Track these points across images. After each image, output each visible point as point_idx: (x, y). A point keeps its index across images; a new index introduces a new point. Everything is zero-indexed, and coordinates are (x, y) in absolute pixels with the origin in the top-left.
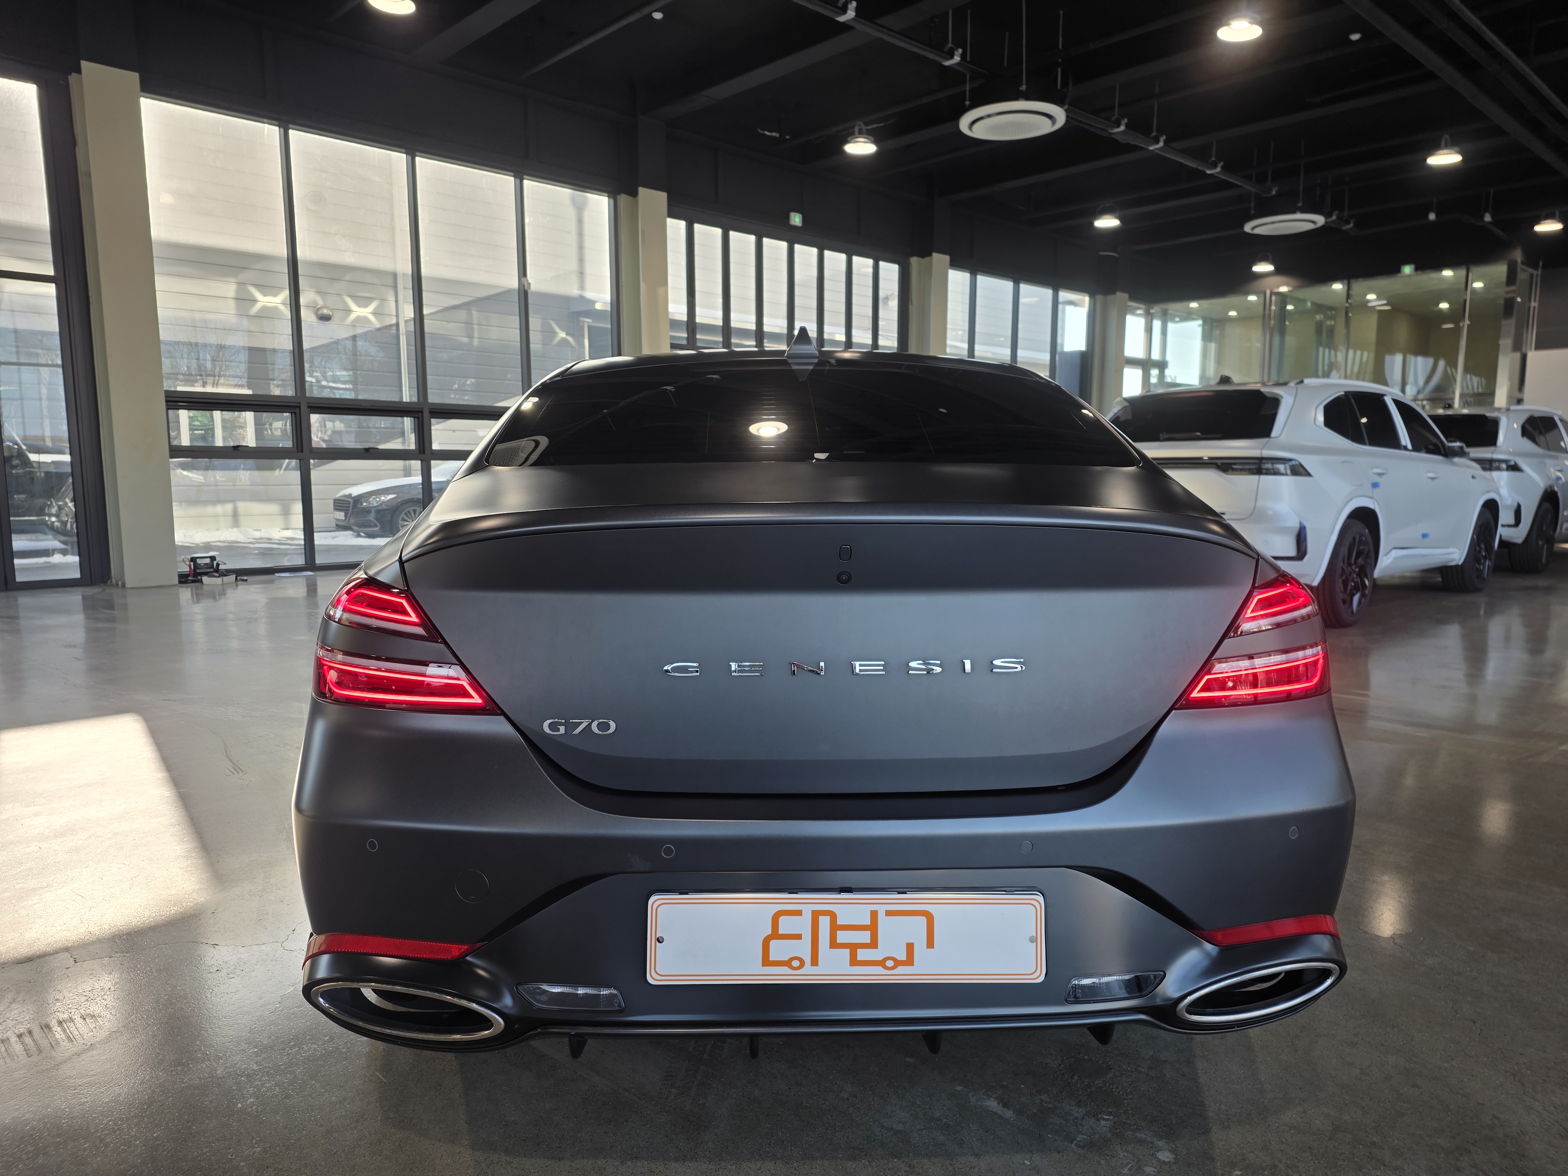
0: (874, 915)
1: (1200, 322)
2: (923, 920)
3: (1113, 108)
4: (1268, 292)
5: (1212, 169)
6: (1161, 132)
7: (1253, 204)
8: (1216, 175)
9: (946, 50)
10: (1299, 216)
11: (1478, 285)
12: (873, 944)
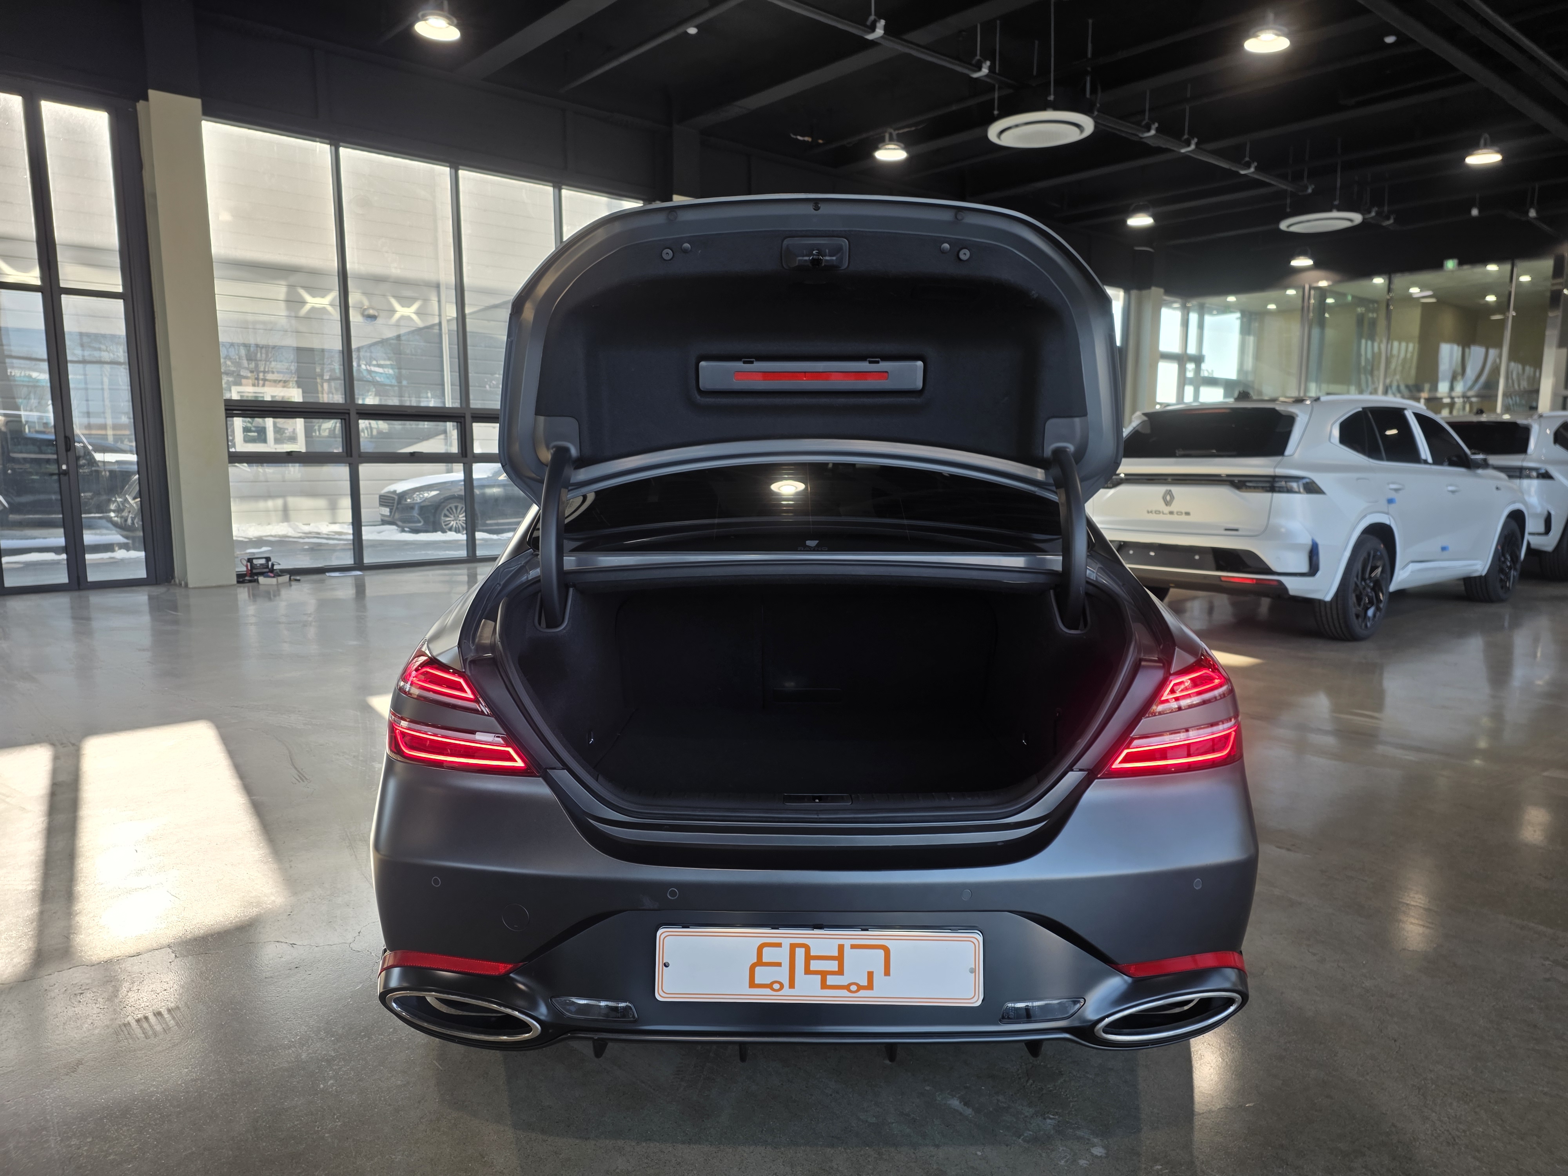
0: (841, 948)
1: (1238, 315)
2: (881, 953)
3: (1143, 112)
4: (1307, 287)
5: (1245, 169)
6: (1192, 135)
7: (1288, 201)
8: (1250, 175)
9: (974, 62)
10: (1335, 214)
11: (1525, 279)
12: (840, 972)
